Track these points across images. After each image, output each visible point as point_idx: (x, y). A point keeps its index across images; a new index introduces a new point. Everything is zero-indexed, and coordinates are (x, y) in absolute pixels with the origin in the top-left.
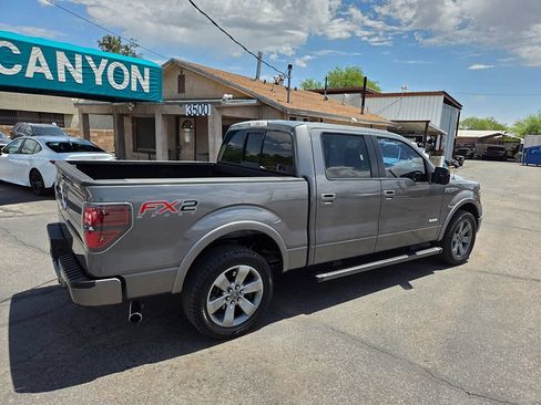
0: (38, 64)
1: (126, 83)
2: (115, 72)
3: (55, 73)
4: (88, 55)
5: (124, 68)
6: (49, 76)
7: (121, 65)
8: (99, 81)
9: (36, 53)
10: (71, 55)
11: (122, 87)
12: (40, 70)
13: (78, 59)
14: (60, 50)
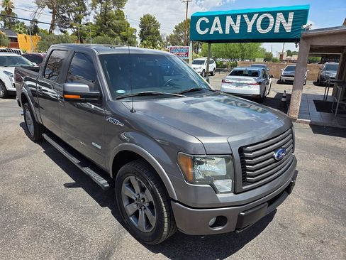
0: (216, 26)
1: (270, 28)
2: (262, 21)
3: (224, 30)
4: (245, 14)
5: (271, 17)
6: (221, 32)
7: (268, 15)
8: (249, 30)
9: (217, 20)
10: (234, 17)
11: (267, 31)
12: (217, 29)
13: (239, 18)
14: (229, 15)
